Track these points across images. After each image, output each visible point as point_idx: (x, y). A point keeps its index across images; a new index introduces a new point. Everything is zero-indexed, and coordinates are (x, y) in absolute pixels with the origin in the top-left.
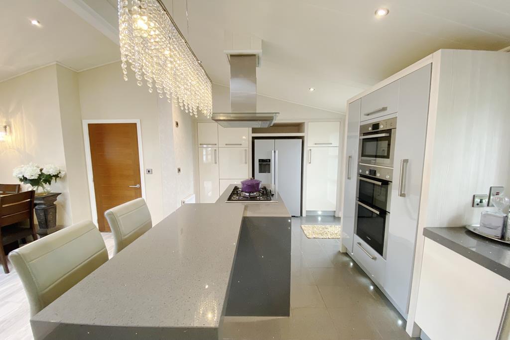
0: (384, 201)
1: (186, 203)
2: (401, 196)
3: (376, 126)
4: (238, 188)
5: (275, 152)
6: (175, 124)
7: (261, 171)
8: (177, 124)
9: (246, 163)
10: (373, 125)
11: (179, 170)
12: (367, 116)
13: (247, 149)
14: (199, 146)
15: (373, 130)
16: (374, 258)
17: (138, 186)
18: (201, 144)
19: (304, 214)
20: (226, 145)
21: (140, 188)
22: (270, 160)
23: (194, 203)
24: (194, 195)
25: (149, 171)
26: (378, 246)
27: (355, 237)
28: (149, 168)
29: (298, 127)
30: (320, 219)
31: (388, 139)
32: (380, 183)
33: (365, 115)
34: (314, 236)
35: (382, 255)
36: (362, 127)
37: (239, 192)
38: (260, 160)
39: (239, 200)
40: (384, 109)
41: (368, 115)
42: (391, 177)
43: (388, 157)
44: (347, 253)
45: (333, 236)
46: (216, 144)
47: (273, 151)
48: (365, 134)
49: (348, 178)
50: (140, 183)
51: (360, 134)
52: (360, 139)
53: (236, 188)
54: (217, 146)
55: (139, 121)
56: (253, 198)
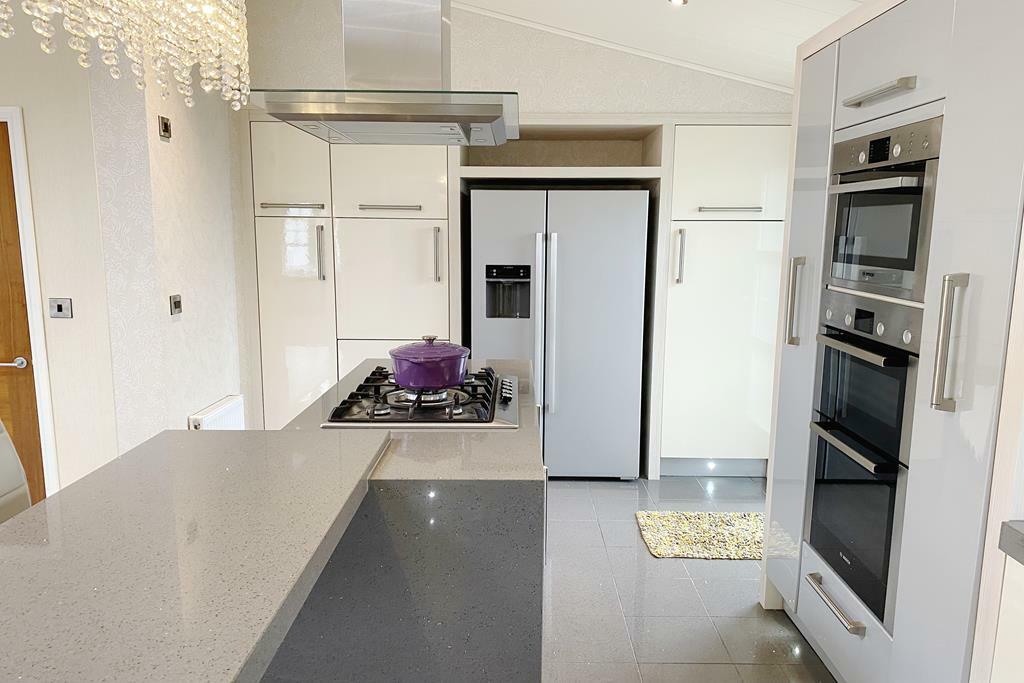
0: (893, 424)
1: (204, 427)
2: (939, 406)
3: (879, 148)
4: (386, 377)
5: (546, 238)
6: (154, 128)
7: (493, 312)
8: (166, 127)
9: (438, 279)
10: (872, 143)
11: (176, 304)
12: (853, 109)
13: (443, 225)
14: (259, 211)
15: (871, 161)
16: (859, 630)
17: (19, 362)
18: (264, 206)
19: (654, 471)
20: (362, 207)
21: (29, 369)
22: (527, 269)
23: (242, 428)
24: (240, 399)
25: (60, 308)
26: (873, 589)
27: (805, 553)
28: (62, 294)
29: (641, 142)
30: (710, 487)
31: (915, 196)
32: (879, 360)
33: (847, 105)
34: (677, 551)
35: (881, 619)
36: (841, 151)
37: (382, 390)
38: (489, 269)
39: (372, 419)
40: (906, 85)
41: (859, 105)
42: (916, 339)
43: (908, 264)
44: (783, 611)
45: (747, 551)
46: (323, 207)
47: (540, 237)
48: (845, 177)
49: (793, 341)
50: (27, 352)
51: (834, 174)
52: (832, 196)
53: (379, 375)
54: (325, 212)
55: (19, 115)
56: (426, 413)
